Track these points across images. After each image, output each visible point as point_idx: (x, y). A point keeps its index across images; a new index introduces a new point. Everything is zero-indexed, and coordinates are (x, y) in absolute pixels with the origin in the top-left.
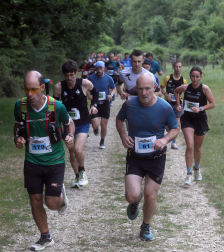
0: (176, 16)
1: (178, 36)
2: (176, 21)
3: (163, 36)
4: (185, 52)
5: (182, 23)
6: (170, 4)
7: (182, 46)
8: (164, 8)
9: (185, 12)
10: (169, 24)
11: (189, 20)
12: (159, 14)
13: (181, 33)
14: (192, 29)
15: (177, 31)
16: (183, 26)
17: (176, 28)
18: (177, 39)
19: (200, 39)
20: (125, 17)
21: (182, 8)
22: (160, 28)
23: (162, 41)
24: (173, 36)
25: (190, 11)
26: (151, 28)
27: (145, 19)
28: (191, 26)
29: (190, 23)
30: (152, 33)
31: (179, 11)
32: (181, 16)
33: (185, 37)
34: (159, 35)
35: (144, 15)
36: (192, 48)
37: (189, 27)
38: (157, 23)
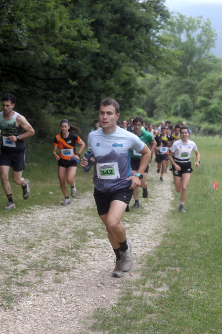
0: (200, 95)
1: (201, 112)
2: (200, 99)
3: (188, 112)
4: (205, 125)
5: (204, 101)
6: (196, 85)
7: (203, 120)
8: (191, 88)
9: (208, 92)
10: (194, 101)
11: (210, 98)
12: (186, 92)
13: (203, 110)
14: (212, 107)
15: (200, 108)
16: (205, 104)
17: (199, 106)
18: (199, 115)
19: (218, 115)
20: (158, 94)
21: (206, 89)
22: (186, 105)
23: (187, 116)
24: (197, 112)
25: (211, 91)
26: (179, 104)
27: (174, 96)
28: (211, 104)
29: (211, 101)
30: (179, 108)
31: (202, 91)
32: (204, 96)
33: (206, 113)
34: (185, 111)
35: (173, 93)
36: (212, 122)
37: (209, 104)
38: (184, 100)
